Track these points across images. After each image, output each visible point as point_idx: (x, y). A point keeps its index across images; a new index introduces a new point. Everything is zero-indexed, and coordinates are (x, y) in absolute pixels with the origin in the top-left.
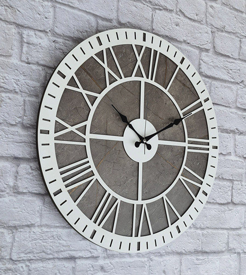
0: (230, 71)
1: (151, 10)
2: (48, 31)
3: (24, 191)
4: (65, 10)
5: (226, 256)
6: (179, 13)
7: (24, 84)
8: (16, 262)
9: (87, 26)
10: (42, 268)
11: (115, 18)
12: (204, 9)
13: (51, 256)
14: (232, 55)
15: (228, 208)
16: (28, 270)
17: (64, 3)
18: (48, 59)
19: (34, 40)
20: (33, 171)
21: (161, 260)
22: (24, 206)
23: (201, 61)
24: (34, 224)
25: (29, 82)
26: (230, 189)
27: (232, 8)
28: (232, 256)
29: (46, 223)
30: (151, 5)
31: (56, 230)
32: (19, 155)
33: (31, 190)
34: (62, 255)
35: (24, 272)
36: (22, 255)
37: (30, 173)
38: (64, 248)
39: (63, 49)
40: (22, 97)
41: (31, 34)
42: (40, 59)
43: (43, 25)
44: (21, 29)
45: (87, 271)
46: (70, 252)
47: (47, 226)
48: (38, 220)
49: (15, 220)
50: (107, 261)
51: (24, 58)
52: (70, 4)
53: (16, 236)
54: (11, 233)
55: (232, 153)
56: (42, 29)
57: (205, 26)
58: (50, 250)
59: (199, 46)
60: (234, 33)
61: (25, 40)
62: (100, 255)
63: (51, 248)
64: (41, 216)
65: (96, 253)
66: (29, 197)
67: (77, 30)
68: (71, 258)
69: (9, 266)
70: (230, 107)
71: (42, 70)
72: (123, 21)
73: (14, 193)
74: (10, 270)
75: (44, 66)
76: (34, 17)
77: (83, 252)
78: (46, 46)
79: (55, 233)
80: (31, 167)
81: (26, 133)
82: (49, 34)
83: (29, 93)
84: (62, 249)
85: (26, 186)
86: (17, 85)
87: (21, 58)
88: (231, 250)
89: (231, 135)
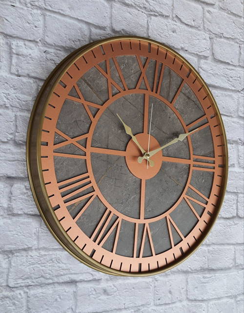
0: (230, 79)
1: (146, 17)
2: (38, 40)
3: (20, 213)
4: (56, 18)
5: (233, 273)
6: (175, 19)
7: (15, 99)
8: (13, 289)
9: (80, 35)
10: (42, 294)
11: (109, 25)
12: (201, 15)
13: (51, 281)
14: (232, 62)
15: (234, 222)
16: (26, 297)
17: (55, 10)
18: (39, 71)
19: (24, 51)
20: (28, 191)
21: (167, 279)
22: (19, 228)
23: (200, 69)
24: (31, 248)
25: (20, 95)
26: (235, 202)
27: (230, 12)
28: (239, 272)
29: (44, 245)
30: (146, 11)
31: (55, 253)
32: (13, 174)
33: (26, 211)
34: (62, 279)
35: (22, 299)
36: (20, 281)
37: (25, 193)
38: (65, 272)
39: (55, 60)
40: (13, 112)
41: (20, 44)
42: (31, 71)
43: (33, 34)
44: (10, 40)
45: (89, 295)
46: (70, 276)
47: (45, 249)
48: (35, 242)
49: (11, 244)
50: (110, 284)
51: (14, 70)
52: (60, 11)
53: (12, 261)
54: (6, 258)
55: (235, 165)
56: (31, 39)
57: (202, 32)
58: (50, 274)
59: (198, 53)
60: (233, 39)
61: (14, 51)
62: (103, 278)
63: (50, 272)
64: (38, 238)
65: (97, 275)
66: (24, 219)
67: (69, 39)
68: (72, 282)
69: (6, 293)
70: (231, 116)
71: (34, 82)
72: (117, 29)
73: (8, 215)
74: (7, 297)
75: (35, 78)
76: (24, 27)
77: (84, 275)
78: (37, 57)
79: (54, 256)
80: (25, 186)
81: (19, 151)
82: (40, 44)
83: (20, 107)
84: (62, 273)
85: (21, 207)
86: (8, 99)
87: (10, 70)
88: (238, 266)
89: (234, 145)
